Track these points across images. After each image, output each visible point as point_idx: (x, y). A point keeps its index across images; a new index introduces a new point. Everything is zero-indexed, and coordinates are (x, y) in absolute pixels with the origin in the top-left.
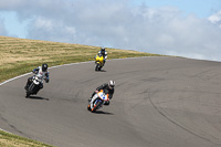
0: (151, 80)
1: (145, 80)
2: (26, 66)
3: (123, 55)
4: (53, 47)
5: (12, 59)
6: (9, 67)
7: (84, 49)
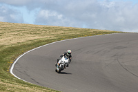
0: (118, 48)
1: (114, 48)
2: (40, 41)
3: (100, 33)
4: (56, 29)
5: (31, 38)
6: (30, 42)
7: (76, 30)
